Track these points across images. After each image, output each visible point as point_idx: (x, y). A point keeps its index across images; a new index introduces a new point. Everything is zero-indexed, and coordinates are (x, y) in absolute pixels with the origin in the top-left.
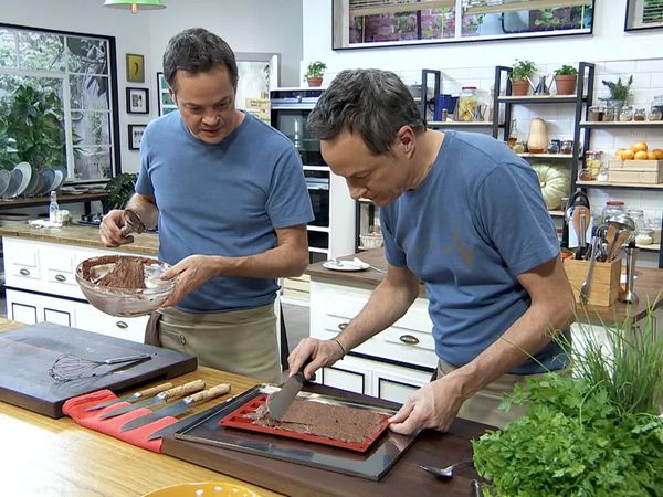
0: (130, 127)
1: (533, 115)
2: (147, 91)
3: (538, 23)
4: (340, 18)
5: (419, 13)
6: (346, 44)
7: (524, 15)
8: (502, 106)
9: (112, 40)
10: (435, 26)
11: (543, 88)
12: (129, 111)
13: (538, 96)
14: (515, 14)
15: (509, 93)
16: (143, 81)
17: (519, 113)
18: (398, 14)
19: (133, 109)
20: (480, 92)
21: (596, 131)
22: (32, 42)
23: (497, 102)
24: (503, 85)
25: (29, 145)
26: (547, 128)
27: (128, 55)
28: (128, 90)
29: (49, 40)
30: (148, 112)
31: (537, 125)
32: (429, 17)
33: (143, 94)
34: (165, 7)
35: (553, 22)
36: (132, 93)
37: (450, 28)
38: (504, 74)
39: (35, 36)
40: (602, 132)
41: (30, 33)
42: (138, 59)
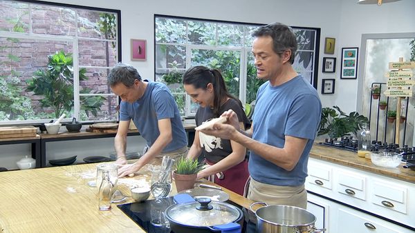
0: (324, 80)
2: (335, 59)
9: (319, 30)
12: (324, 71)
16: (333, 53)
19: (326, 70)
27: (326, 38)
28: (325, 59)
30: (334, 71)
33: (332, 61)
36: (327, 60)
42: (332, 41)
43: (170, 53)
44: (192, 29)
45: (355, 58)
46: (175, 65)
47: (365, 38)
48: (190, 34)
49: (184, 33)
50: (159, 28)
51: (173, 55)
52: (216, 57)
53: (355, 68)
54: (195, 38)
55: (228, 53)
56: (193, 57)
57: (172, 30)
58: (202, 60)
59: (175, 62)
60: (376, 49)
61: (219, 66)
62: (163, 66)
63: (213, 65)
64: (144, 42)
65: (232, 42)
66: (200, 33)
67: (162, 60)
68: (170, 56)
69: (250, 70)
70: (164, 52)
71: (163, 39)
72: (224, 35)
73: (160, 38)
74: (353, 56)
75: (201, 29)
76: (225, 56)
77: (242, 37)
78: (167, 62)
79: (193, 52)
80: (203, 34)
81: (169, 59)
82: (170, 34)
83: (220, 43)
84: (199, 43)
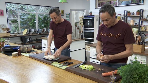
1: (131, 19)
2: (64, 16)
3: (133, 2)
4: (97, 3)
5: (111, 2)
6: (97, 7)
7: (130, 1)
8: (125, 17)
9: (59, 8)
10: (113, 4)
11: (133, 14)
13: (132, 16)
14: (128, 1)
15: (127, 15)
16: (63, 14)
17: (129, 19)
18: (107, 2)
20: (122, 15)
21: (144, 22)
22: (46, 8)
23: (124, 17)
24: (126, 14)
25: (46, 25)
26: (134, 21)
27: (61, 10)
29: (49, 8)
31: (132, 21)
32: (112, 2)
33: (63, 16)
34: (67, 2)
35: (136, 2)
37: (116, 4)
38: (126, 12)
39: (47, 8)
40: (145, 22)
41: (46, 7)
42: (63, 11)
43: (14, 14)
44: (21, 6)
45: (69, 16)
46: (16, 17)
47: (71, 10)
48: (20, 8)
49: (18, 8)
50: (9, 6)
51: (15, 14)
52: (30, 15)
53: (69, 18)
54: (22, 9)
55: (34, 14)
56: (22, 15)
57: (14, 6)
58: (25, 16)
59: (16, 16)
60: (76, 13)
61: (31, 18)
62: (12, 18)
63: (29, 17)
64: (3, 10)
65: (35, 10)
66: (24, 8)
67: (11, 16)
68: (14, 15)
69: (39, 19)
70: (11, 13)
71: (11, 9)
72: (32, 8)
73: (10, 9)
74: (68, 15)
75: (24, 6)
76: (33, 15)
77: (38, 9)
78: (13, 16)
79: (22, 13)
80: (25, 8)
81: (14, 16)
82: (13, 8)
83: (31, 11)
84: (23, 11)
